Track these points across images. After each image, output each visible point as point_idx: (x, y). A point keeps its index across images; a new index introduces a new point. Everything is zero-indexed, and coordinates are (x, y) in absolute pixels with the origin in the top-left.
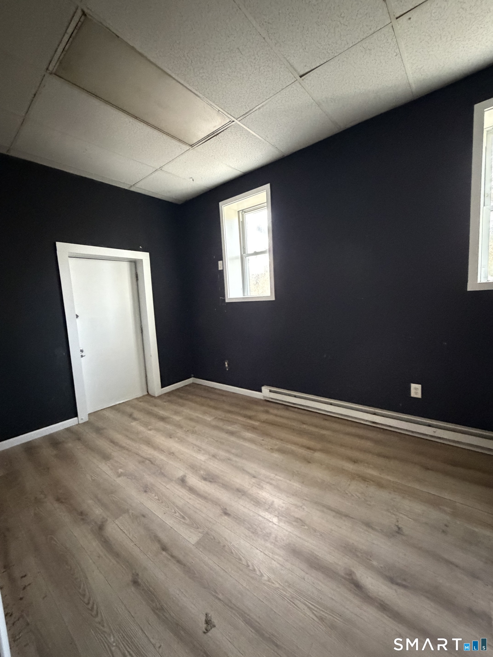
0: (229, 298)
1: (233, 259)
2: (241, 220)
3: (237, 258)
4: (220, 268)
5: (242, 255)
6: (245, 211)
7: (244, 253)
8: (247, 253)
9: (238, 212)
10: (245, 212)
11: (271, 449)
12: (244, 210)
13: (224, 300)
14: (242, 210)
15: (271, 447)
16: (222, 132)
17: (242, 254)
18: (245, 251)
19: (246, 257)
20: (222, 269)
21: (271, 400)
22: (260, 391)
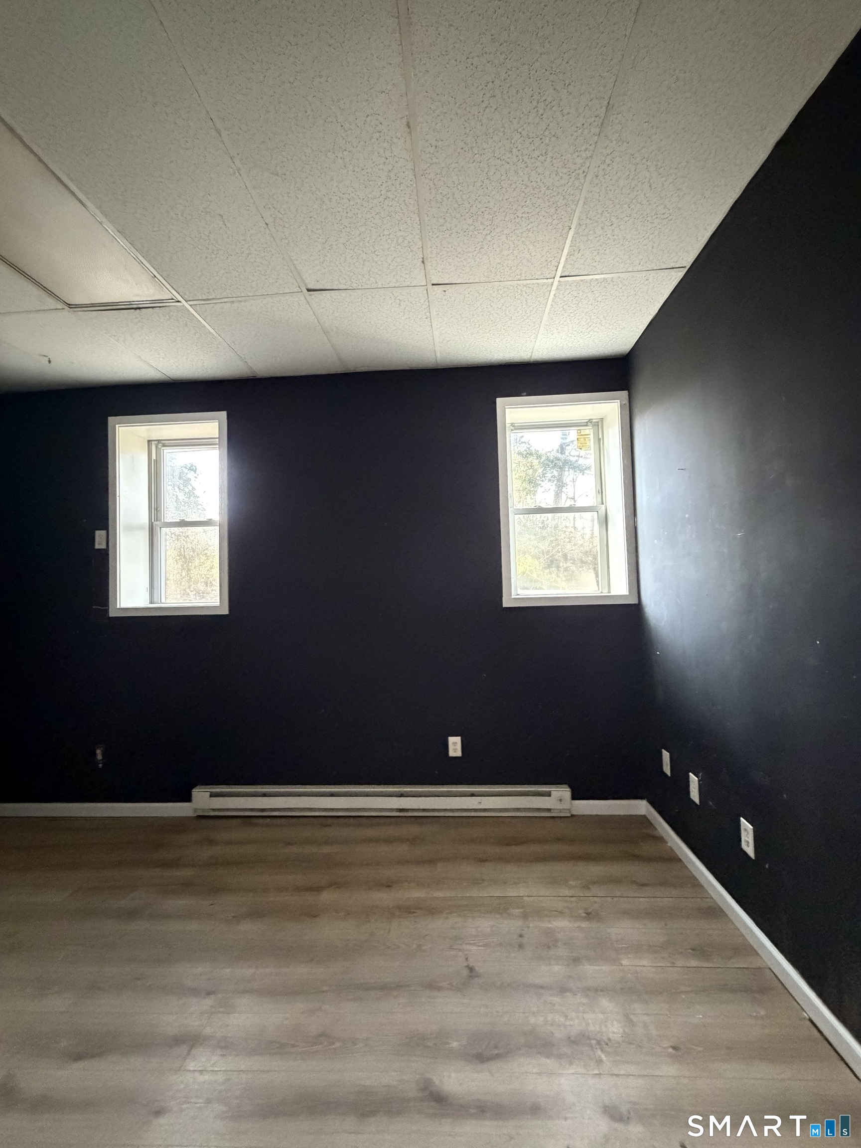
0: (118, 607)
1: (130, 528)
2: (155, 459)
3: (141, 528)
4: (99, 544)
5: (152, 523)
6: (164, 443)
7: (157, 521)
8: (163, 521)
9: (149, 441)
10: (164, 446)
11: (234, 917)
12: (162, 442)
13: (107, 611)
14: (159, 441)
15: (233, 915)
16: (150, 309)
17: (153, 521)
18: (158, 515)
19: (160, 528)
20: (104, 546)
21: (212, 814)
22: (188, 798)
